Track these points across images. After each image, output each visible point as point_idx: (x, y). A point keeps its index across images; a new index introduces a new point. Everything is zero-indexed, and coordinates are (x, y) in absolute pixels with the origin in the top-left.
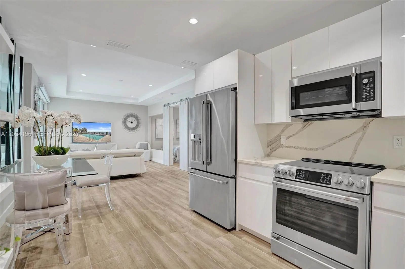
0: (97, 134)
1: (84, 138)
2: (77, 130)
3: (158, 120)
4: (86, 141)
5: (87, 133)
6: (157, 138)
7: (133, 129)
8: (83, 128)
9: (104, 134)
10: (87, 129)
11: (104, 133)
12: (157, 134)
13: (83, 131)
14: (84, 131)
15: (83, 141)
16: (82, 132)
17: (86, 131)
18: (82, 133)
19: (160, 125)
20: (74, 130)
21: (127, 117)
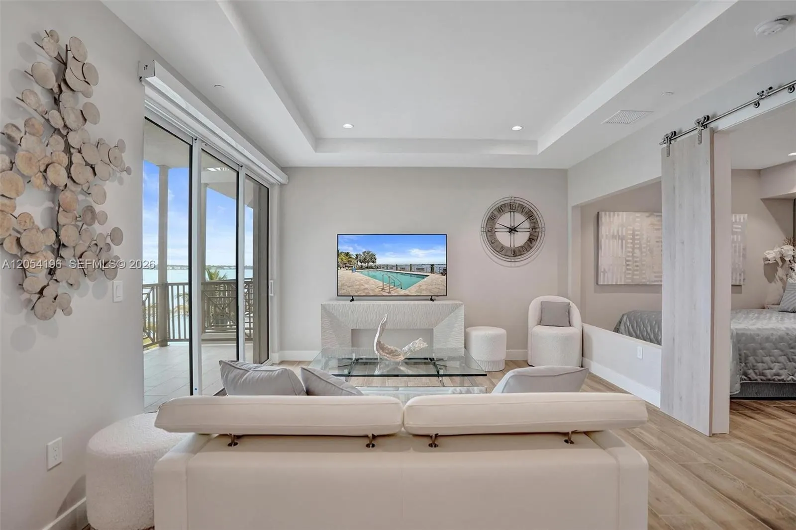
0: (403, 269)
1: (367, 282)
2: (350, 258)
3: (604, 219)
4: (373, 290)
5: (377, 268)
6: (601, 282)
7: (516, 253)
8: (364, 253)
9: (423, 269)
10: (376, 256)
11: (423, 266)
12: (601, 269)
13: (364, 261)
14: (367, 262)
15: (367, 291)
16: (363, 264)
17: (373, 262)
18: (361, 268)
19: (614, 237)
20: (342, 259)
21: (496, 213)
